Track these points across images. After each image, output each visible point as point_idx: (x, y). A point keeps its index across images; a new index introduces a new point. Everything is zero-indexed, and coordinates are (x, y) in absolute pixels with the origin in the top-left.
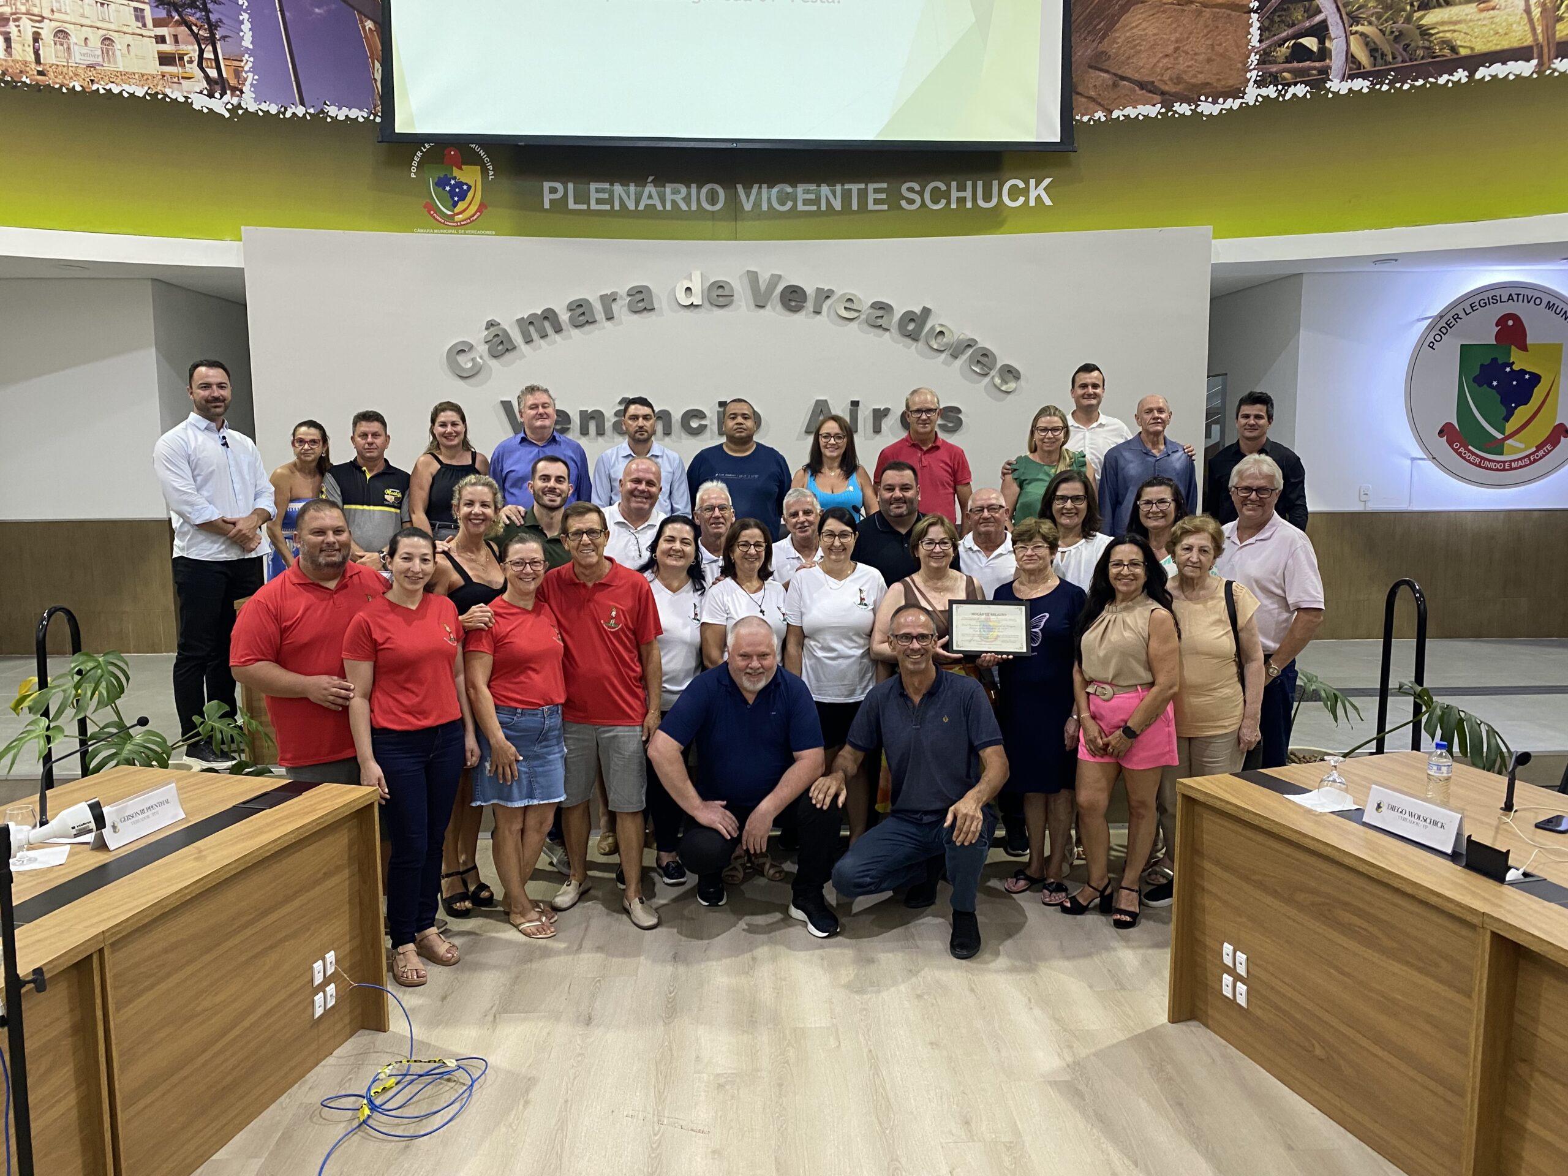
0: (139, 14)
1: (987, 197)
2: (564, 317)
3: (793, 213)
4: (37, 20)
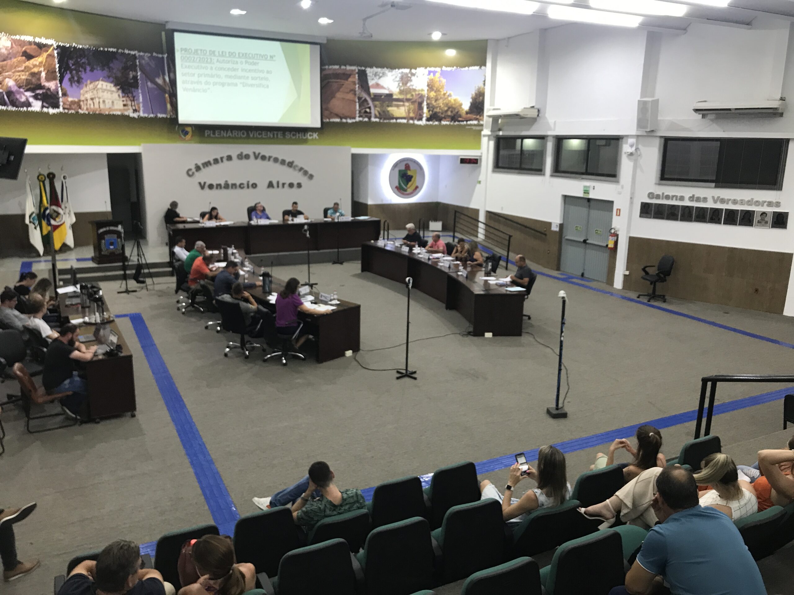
0: (119, 96)
1: (304, 136)
2: (212, 162)
3: (262, 138)
4: (99, 98)
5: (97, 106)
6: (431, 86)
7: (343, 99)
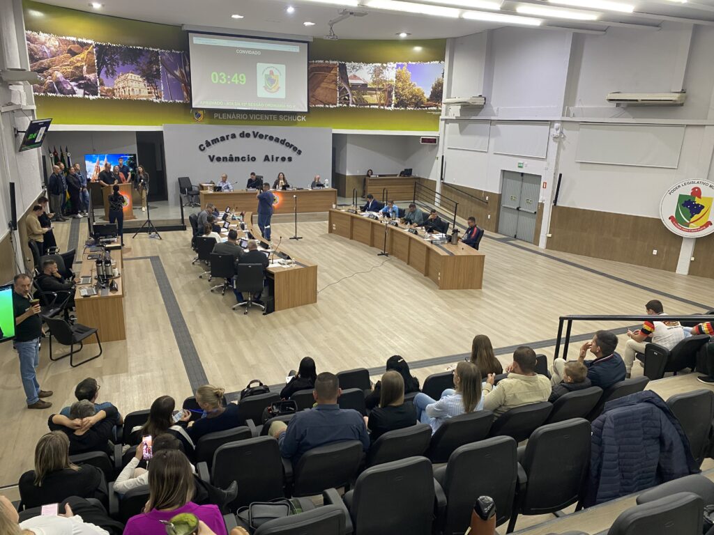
1: (294, 119)
2: (220, 139)
3: (260, 120)
4: (129, 87)
5: (127, 93)
6: (398, 78)
7: (327, 88)
